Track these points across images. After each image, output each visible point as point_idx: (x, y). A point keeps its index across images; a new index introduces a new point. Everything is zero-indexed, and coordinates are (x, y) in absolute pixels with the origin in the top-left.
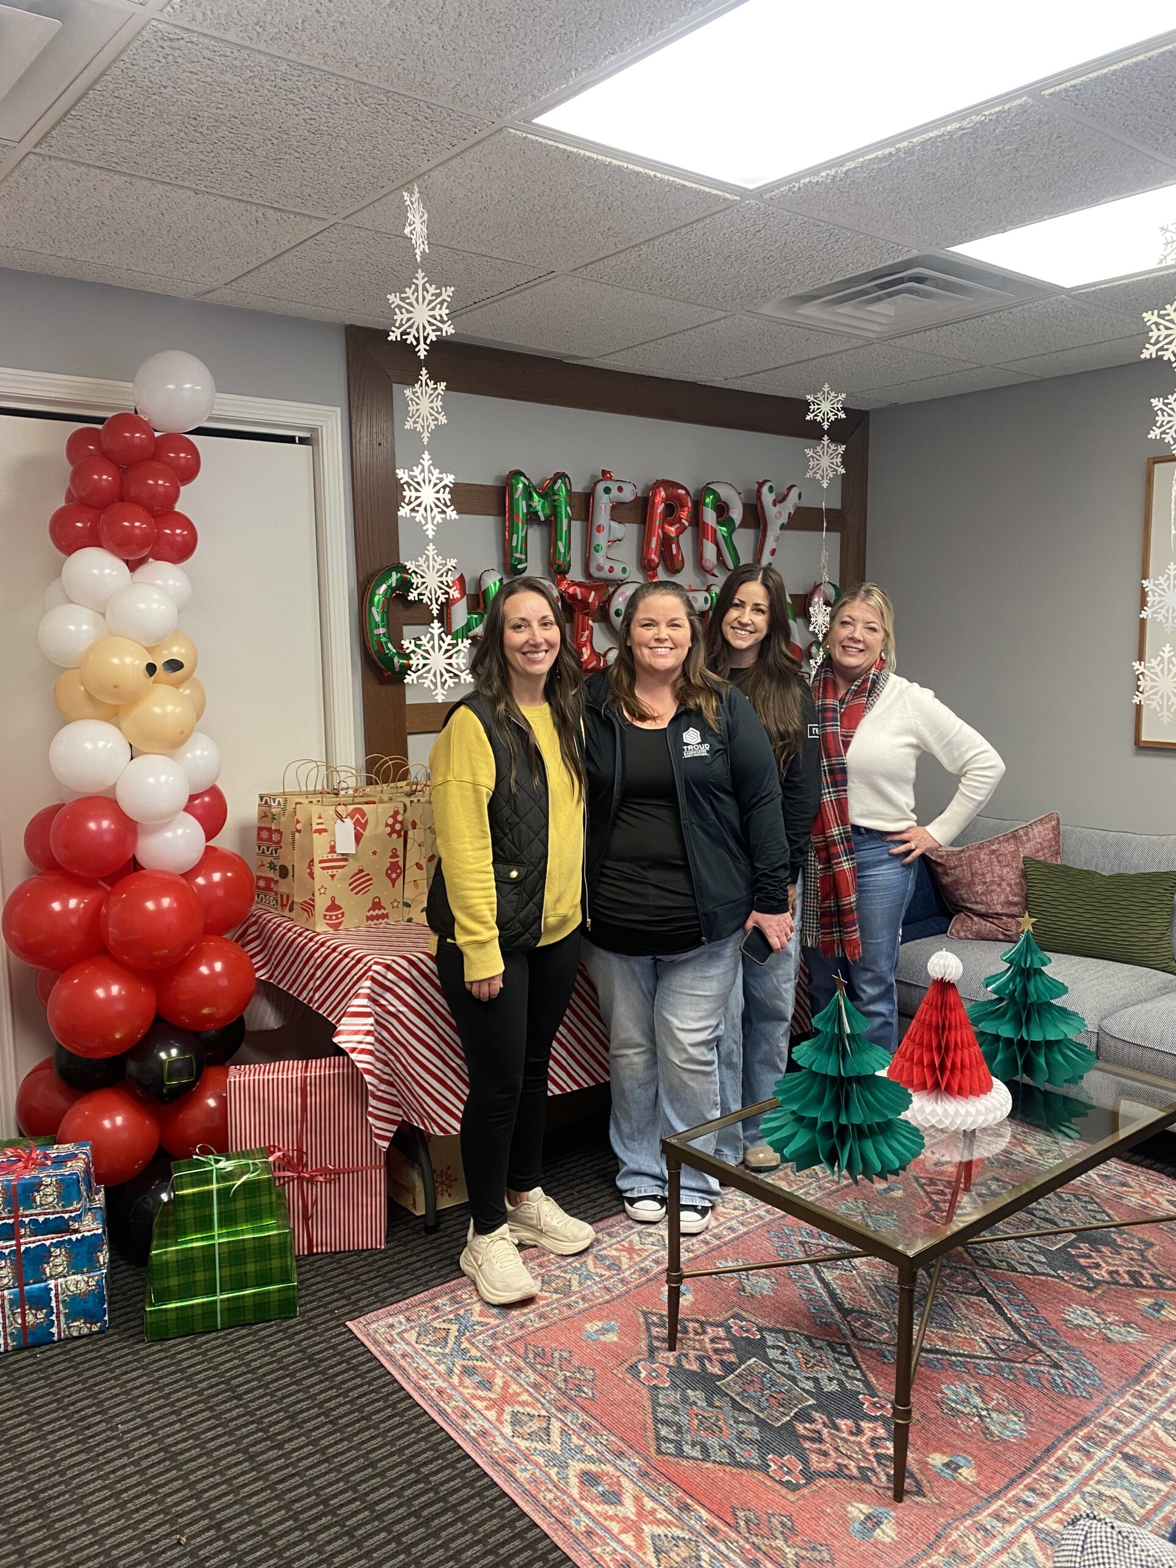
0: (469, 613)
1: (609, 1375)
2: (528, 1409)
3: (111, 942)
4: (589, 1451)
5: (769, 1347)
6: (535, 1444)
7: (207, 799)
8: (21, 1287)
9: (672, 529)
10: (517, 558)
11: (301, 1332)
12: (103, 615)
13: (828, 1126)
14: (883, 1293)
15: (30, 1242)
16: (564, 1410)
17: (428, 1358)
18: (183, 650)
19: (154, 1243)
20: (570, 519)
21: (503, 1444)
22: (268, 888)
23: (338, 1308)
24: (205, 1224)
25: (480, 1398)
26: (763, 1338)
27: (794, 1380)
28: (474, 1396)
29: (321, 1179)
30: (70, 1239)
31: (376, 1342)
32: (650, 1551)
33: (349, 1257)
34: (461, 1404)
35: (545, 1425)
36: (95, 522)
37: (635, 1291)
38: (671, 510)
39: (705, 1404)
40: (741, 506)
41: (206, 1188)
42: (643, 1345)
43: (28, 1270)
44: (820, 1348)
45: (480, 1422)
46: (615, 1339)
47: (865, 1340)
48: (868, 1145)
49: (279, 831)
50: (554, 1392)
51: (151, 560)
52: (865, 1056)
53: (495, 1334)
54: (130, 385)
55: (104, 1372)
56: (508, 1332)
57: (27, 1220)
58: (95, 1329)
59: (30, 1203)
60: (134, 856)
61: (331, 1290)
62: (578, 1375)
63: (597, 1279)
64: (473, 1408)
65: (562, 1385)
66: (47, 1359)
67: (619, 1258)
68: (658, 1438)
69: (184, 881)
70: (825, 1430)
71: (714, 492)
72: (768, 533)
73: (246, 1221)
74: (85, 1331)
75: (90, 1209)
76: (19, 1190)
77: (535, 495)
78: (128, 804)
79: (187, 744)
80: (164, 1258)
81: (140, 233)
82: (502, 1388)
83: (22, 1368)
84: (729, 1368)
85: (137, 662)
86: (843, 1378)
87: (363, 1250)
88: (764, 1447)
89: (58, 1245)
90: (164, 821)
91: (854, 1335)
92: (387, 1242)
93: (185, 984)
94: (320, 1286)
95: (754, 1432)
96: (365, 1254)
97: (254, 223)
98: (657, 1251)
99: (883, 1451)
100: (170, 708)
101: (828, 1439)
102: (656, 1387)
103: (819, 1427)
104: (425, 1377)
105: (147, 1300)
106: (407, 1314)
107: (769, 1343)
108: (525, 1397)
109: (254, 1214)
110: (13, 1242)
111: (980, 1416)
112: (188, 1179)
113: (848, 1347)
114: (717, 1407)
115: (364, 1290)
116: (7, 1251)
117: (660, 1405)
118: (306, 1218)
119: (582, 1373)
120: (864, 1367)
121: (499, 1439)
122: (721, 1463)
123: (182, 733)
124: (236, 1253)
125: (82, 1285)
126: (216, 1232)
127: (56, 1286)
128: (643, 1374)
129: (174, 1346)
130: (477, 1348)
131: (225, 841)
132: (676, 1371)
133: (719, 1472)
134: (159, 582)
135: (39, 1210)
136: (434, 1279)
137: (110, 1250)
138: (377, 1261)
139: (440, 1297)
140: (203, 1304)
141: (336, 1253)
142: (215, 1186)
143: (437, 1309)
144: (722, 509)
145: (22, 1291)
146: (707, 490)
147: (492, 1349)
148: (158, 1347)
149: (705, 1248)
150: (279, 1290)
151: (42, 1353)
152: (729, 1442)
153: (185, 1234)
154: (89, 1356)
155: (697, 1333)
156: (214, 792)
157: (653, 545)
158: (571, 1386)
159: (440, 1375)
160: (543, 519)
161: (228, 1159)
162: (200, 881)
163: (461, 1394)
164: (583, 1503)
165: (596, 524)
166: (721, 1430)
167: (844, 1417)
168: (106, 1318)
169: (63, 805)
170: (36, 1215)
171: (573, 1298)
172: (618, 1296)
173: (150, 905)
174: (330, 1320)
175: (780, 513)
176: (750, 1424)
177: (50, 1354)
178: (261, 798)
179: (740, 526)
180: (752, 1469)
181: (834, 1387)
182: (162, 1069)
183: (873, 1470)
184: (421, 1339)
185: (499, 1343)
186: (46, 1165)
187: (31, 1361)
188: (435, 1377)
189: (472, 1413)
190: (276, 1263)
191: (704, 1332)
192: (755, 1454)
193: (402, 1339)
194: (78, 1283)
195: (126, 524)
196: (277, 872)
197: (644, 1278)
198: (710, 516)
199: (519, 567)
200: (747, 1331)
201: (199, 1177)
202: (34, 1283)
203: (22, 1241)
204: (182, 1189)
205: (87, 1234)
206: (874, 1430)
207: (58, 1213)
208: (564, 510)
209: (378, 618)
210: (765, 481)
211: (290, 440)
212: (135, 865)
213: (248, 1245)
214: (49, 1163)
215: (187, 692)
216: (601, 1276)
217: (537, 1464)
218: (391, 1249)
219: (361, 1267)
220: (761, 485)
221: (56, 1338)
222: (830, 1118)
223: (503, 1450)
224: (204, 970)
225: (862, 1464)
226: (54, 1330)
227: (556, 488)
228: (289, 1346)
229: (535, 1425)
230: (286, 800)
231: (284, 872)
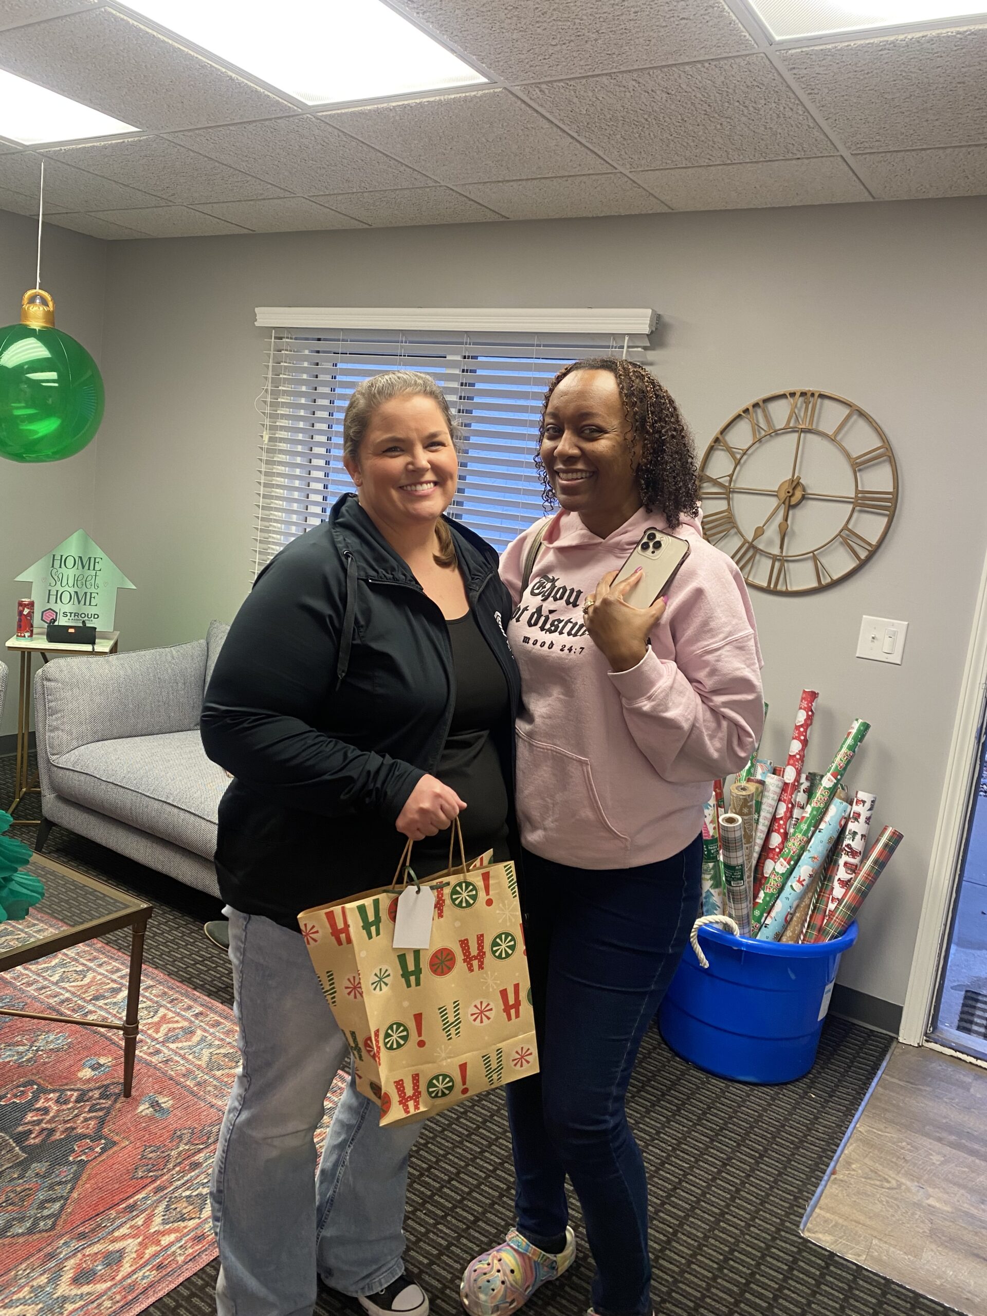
32: (182, 1224)
68: (31, 1232)
70: (41, 1127)
88: (59, 1162)
95: (38, 1168)
101: (53, 1125)
111: (37, 1051)
122: (72, 1190)
152: (46, 1184)
164: (118, 1278)
166: (30, 1189)
176: (24, 1170)
180: (82, 1171)
192: (65, 1168)
206: (48, 1100)
225: (87, 1110)
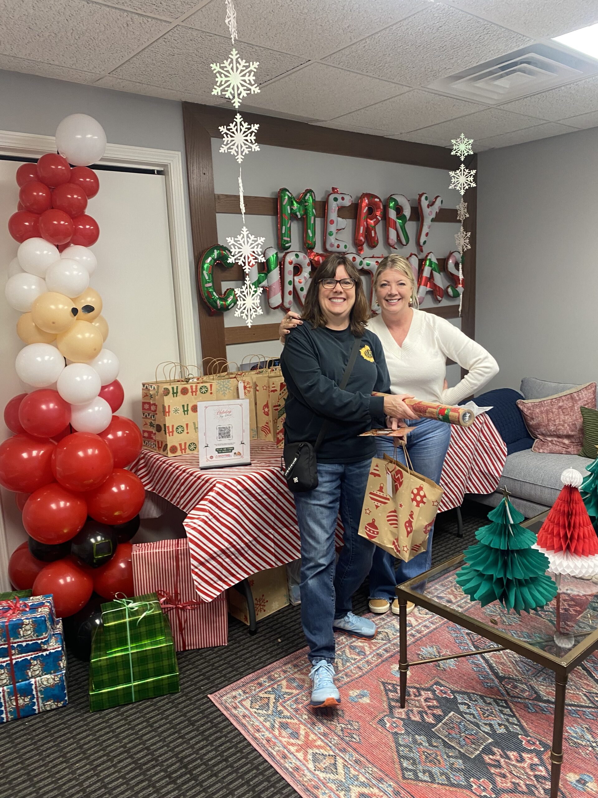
0: (259, 273)
1: (368, 725)
2: (322, 751)
3: (58, 476)
4: (362, 779)
5: (460, 703)
6: (328, 776)
7: (112, 388)
8: (14, 684)
9: (372, 222)
10: (285, 241)
11: (182, 702)
12: (44, 279)
13: (500, 580)
14: (520, 665)
15: (18, 658)
16: (344, 750)
17: (259, 718)
18: (94, 300)
19: (92, 655)
20: (315, 217)
21: (309, 776)
22: (150, 438)
23: (203, 686)
24: (122, 642)
25: (292, 745)
26: (455, 697)
27: (477, 725)
28: (288, 743)
29: (189, 608)
30: (42, 655)
31: (227, 708)
33: (207, 652)
34: (281, 749)
35: (333, 762)
36: (36, 222)
37: (376, 669)
38: (371, 211)
39: (427, 745)
40: (410, 208)
41: (122, 621)
42: (385, 705)
43: (18, 674)
44: (490, 704)
45: (294, 761)
46: (368, 701)
47: (515, 697)
48: (526, 591)
49: (154, 404)
50: (336, 738)
51: (72, 245)
52: (522, 537)
53: (296, 700)
54: (54, 138)
55: (67, 733)
56: (305, 699)
57: (15, 645)
58: (60, 705)
59: (17, 635)
60: (70, 424)
61: (198, 674)
62: (349, 726)
63: (353, 662)
64: (289, 751)
65: (340, 733)
66: (32, 726)
67: (363, 647)
68: (403, 769)
69: (100, 438)
70: (502, 760)
71: (395, 200)
72: (425, 223)
73: (147, 639)
74: (54, 707)
75: (54, 634)
76: (9, 628)
77: (294, 203)
78: (65, 393)
79: (99, 356)
80: (99, 663)
81: (53, 35)
82: (305, 737)
83: (17, 732)
84: (438, 719)
85: (66, 307)
86: (507, 724)
87: (215, 647)
88: (467, 774)
89: (35, 659)
90: (86, 403)
91: (508, 694)
92: (228, 641)
93: (104, 500)
94: (192, 671)
95: (459, 764)
96: (216, 649)
97: (125, 26)
98: (385, 644)
99: (539, 773)
100: (87, 335)
101: (504, 766)
102: (396, 733)
103: (498, 757)
104: (258, 731)
105: (90, 688)
106: (243, 689)
107: (459, 701)
108: (319, 743)
109: (151, 634)
110: (8, 659)
111: (592, 747)
112: (111, 615)
113: (506, 702)
114: (435, 746)
115: (217, 673)
116: (4, 664)
117: (401, 745)
118: (181, 629)
119: (351, 725)
120: (517, 715)
121: (306, 772)
122: (442, 784)
123: (95, 350)
124: (142, 658)
125: (51, 681)
126: (129, 646)
127: (35, 682)
128: (388, 725)
129: (108, 714)
130: (287, 709)
131: (124, 412)
132: (408, 722)
133: (443, 790)
134: (77, 258)
135: (22, 639)
136: (258, 664)
137: (68, 659)
138: (223, 654)
139: (262, 677)
140: (124, 689)
141: (199, 649)
142: (127, 620)
143: (260, 685)
144: (399, 210)
145: (15, 686)
146: (391, 199)
147: (296, 710)
148: (98, 715)
149: (413, 639)
150: (168, 678)
151: (29, 721)
152: (445, 771)
153: (111, 649)
154: (57, 722)
155: (416, 696)
156: (116, 384)
157: (361, 232)
158: (346, 734)
159: (267, 729)
160: (299, 217)
161: (134, 602)
162: (110, 436)
163: (281, 741)
165: (329, 220)
166: (440, 763)
167: (512, 750)
168: (66, 698)
169: (26, 394)
170: (21, 642)
171: (340, 675)
172: (367, 672)
173: (81, 454)
174: (199, 694)
175: (431, 212)
176: (456, 757)
177: (34, 722)
178: (144, 385)
179: (409, 220)
180: (462, 788)
181: (502, 730)
182: (92, 548)
183: (535, 787)
184: (254, 704)
185: (300, 706)
186: (26, 611)
187: (22, 727)
188: (264, 730)
189: (288, 754)
190: (166, 663)
191: (420, 695)
192: (462, 778)
193: (242, 705)
194: (48, 679)
195: (55, 222)
196: (155, 428)
197: (380, 660)
198: (392, 214)
199: (287, 245)
200: (445, 693)
201: (118, 614)
202: (22, 681)
203: (13, 657)
204: (108, 623)
205: (52, 651)
206: (531, 759)
207: (34, 640)
208: (312, 211)
209: (207, 278)
210: (423, 194)
211: (152, 172)
212: (71, 430)
213: (148, 653)
214: (27, 609)
215: (97, 324)
216: (355, 659)
217: (331, 789)
218: (231, 645)
219: (215, 658)
220: (421, 196)
221: (37, 712)
222: (501, 575)
223: (310, 780)
224: (115, 489)
225: (528, 783)
226: (36, 707)
227: (306, 198)
228: (176, 712)
229: (327, 762)
230: (158, 387)
231: (159, 428)
